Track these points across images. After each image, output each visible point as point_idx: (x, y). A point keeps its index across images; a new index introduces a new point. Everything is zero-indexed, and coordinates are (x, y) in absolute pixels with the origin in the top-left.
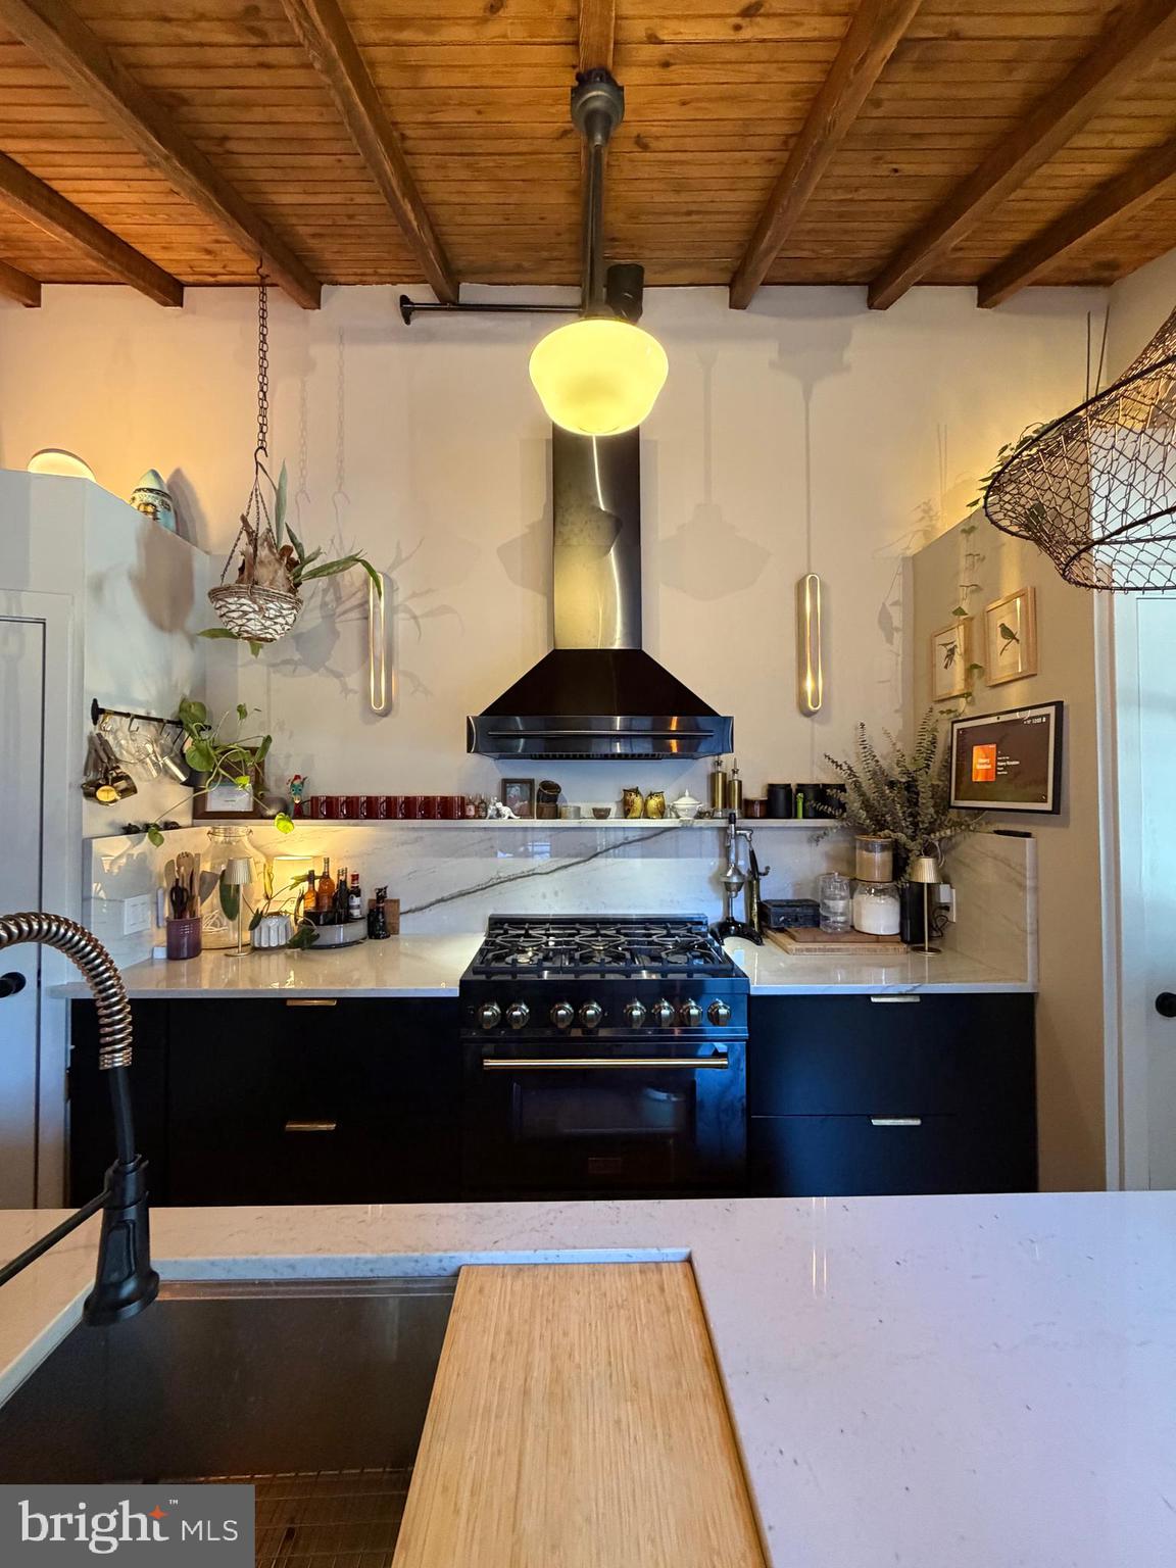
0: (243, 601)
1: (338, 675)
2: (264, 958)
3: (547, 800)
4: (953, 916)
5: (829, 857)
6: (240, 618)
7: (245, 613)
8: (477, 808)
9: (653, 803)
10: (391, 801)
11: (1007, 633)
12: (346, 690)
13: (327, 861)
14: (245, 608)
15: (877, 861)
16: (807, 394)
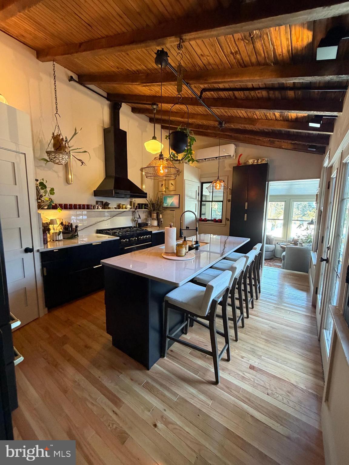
0: (64, 156)
1: (56, 172)
2: (60, 242)
3: (105, 206)
4: (163, 222)
5: (145, 215)
6: (61, 159)
7: (63, 159)
8: (94, 207)
9: (124, 206)
10: (71, 205)
11: (172, 184)
12: (58, 176)
13: (62, 220)
14: (64, 158)
15: (155, 215)
16: (142, 134)
